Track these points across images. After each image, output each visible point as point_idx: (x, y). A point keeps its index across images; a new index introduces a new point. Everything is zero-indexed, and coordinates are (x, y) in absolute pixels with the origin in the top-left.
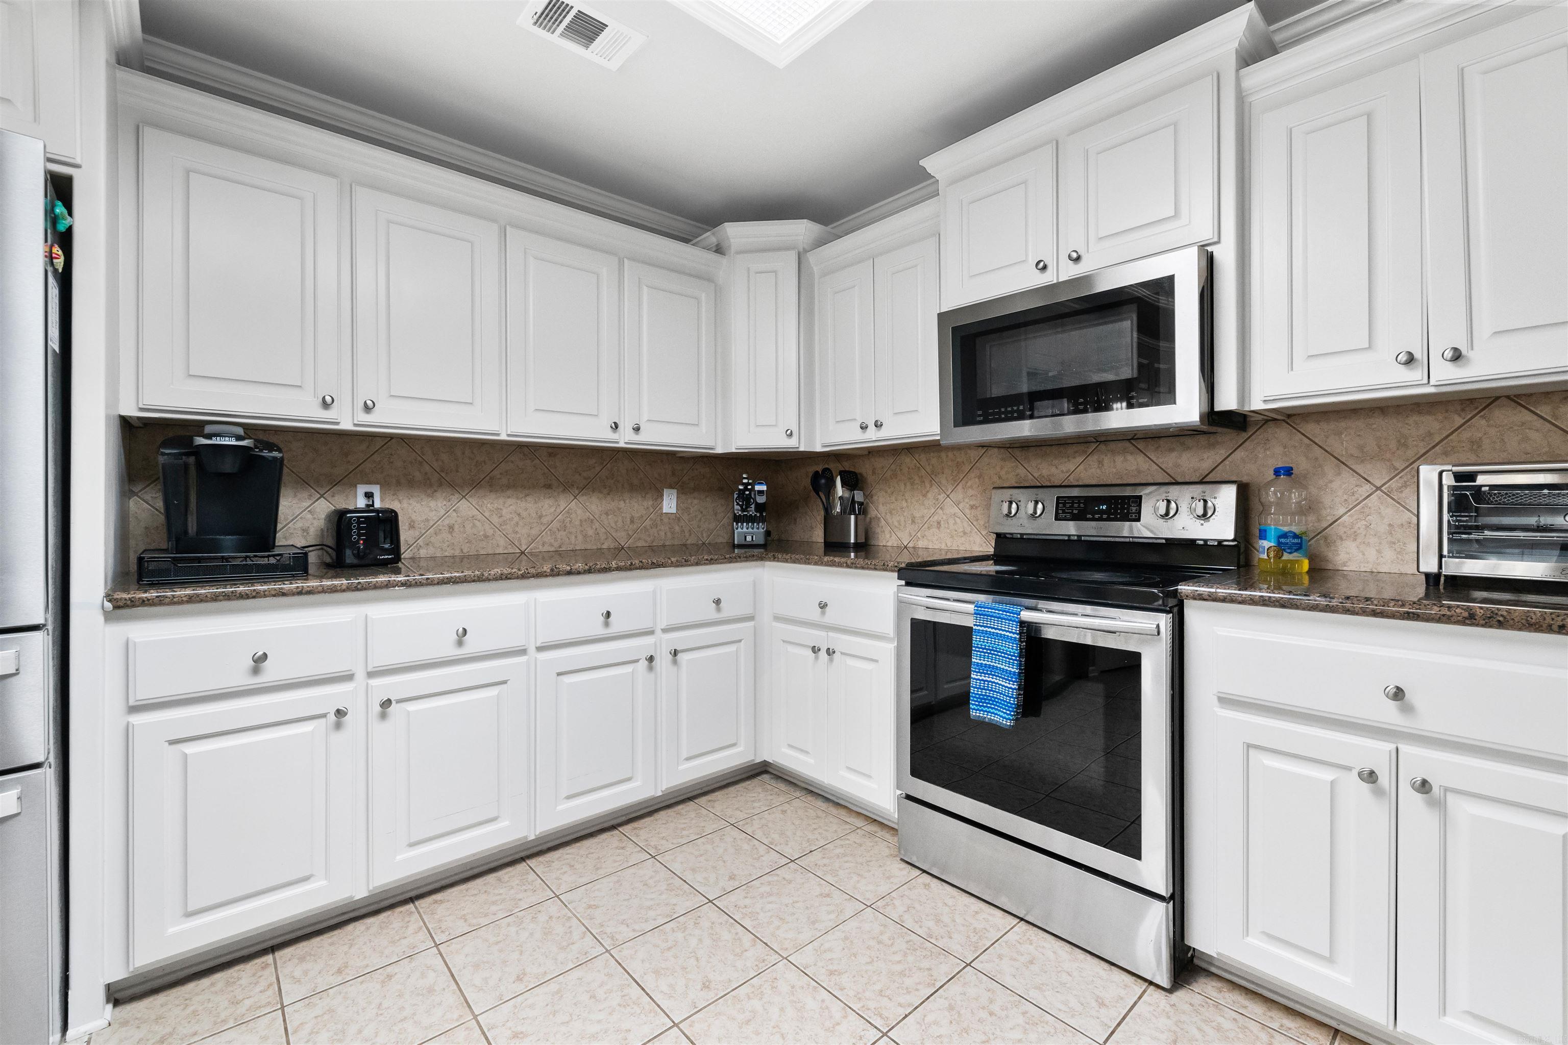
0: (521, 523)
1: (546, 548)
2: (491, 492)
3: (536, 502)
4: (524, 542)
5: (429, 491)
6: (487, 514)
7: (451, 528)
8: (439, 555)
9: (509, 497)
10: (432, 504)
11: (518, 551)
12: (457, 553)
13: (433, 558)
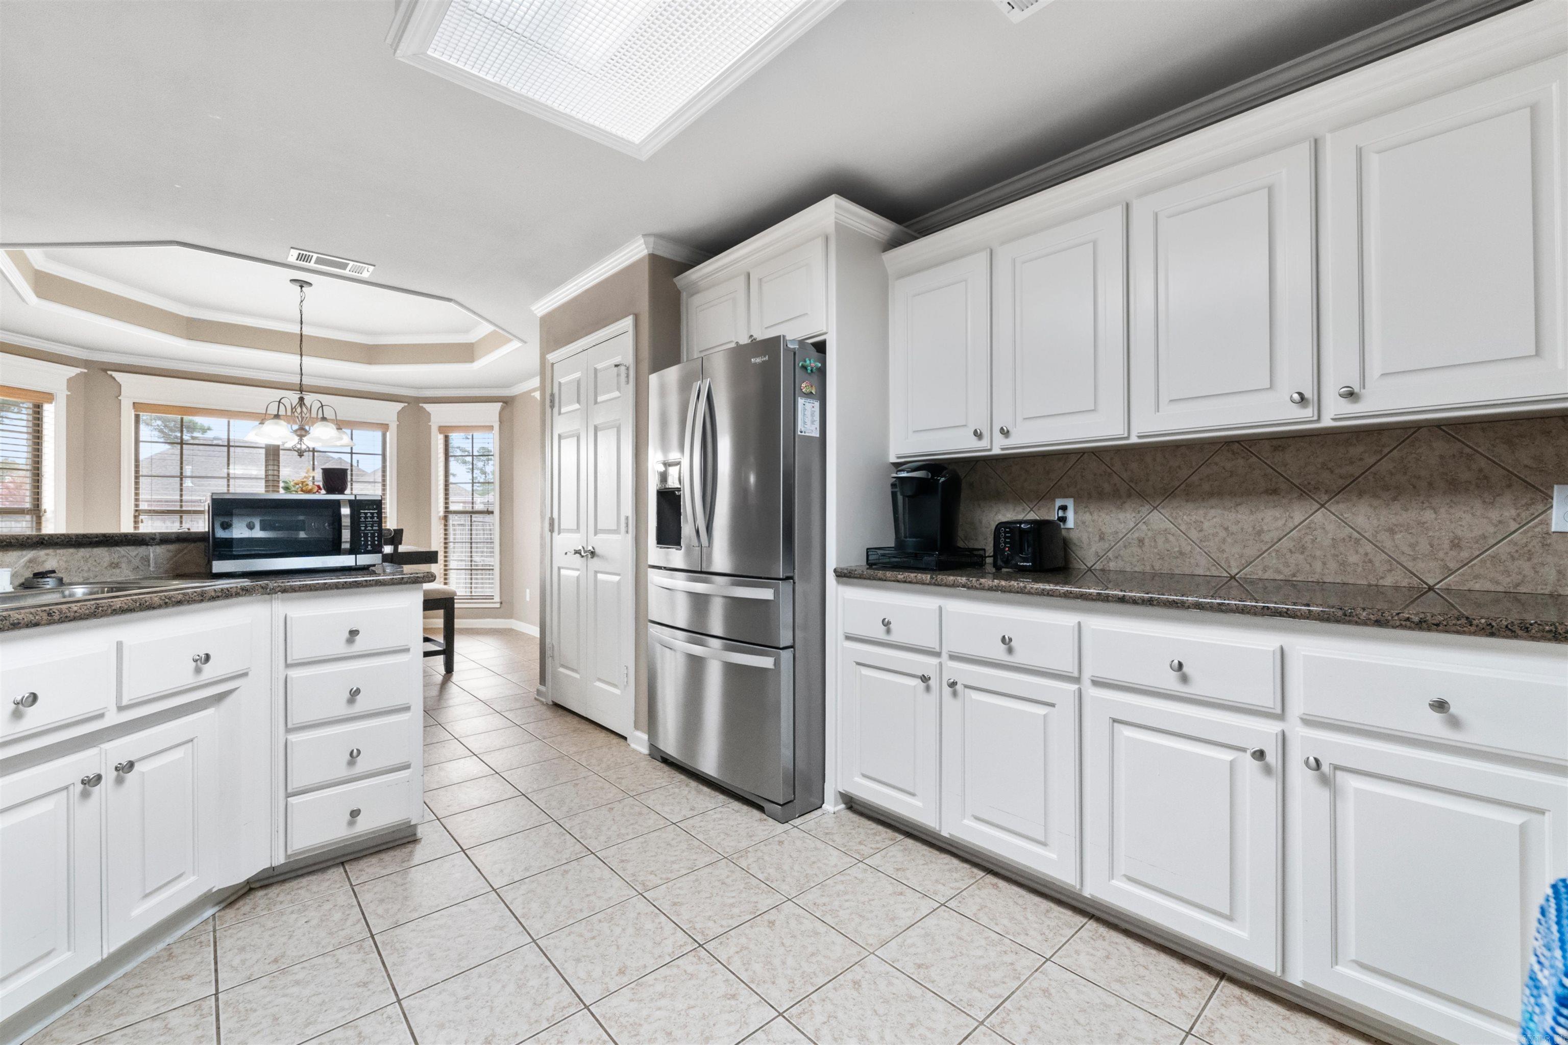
0: (1229, 540)
1: (1269, 575)
2: (1187, 501)
3: (1252, 512)
4: (1233, 564)
5: (1118, 503)
6: (1183, 528)
7: (1141, 541)
8: (1128, 570)
9: (1212, 507)
10: (1122, 516)
11: (1226, 575)
12: (1148, 569)
13: (1122, 572)
